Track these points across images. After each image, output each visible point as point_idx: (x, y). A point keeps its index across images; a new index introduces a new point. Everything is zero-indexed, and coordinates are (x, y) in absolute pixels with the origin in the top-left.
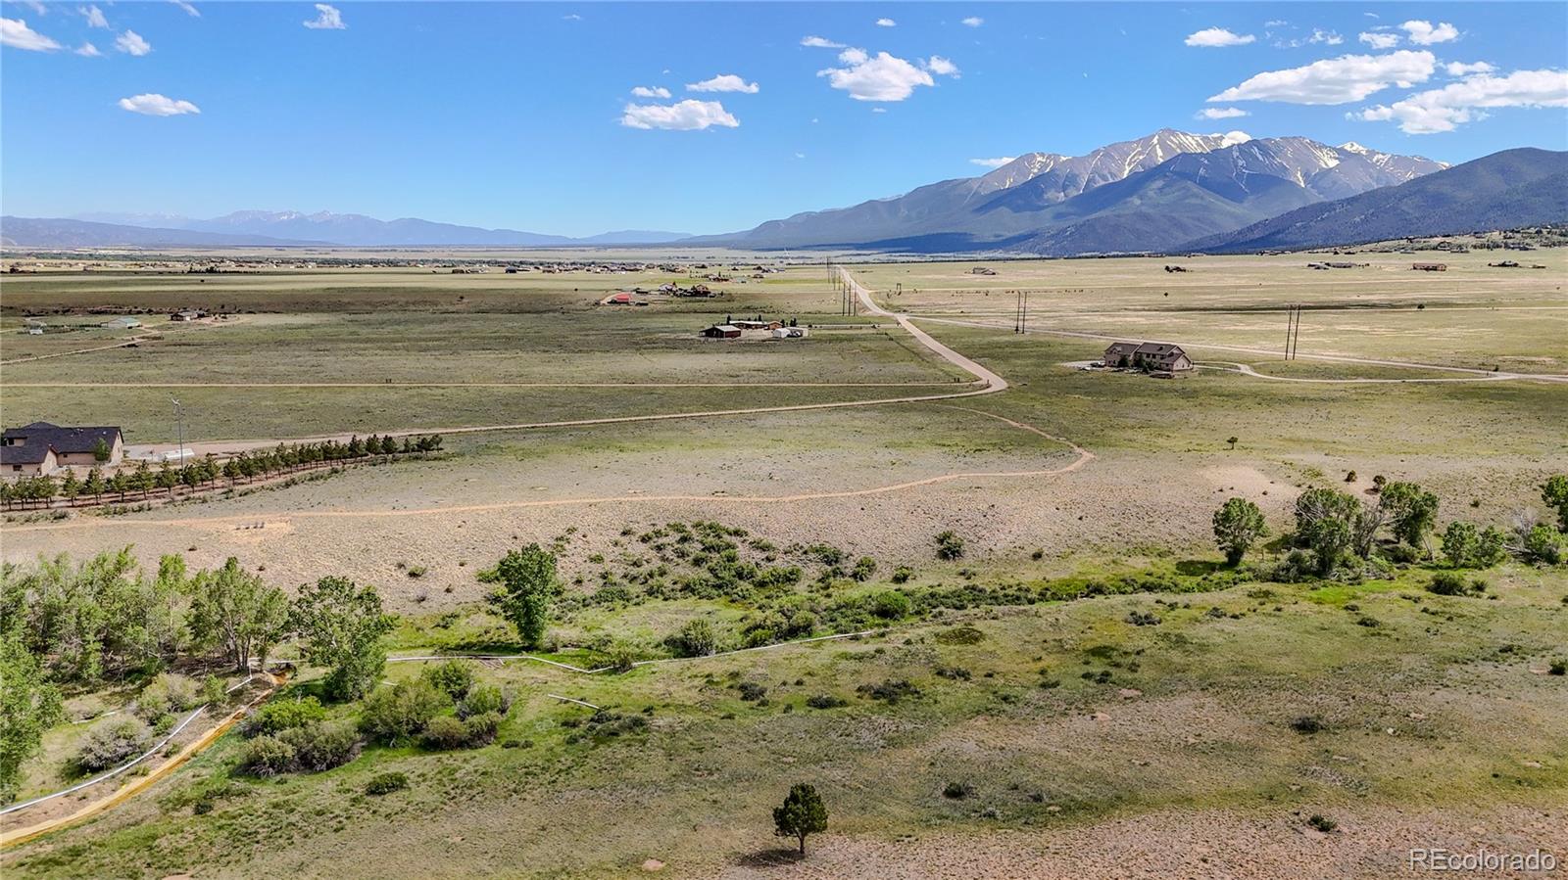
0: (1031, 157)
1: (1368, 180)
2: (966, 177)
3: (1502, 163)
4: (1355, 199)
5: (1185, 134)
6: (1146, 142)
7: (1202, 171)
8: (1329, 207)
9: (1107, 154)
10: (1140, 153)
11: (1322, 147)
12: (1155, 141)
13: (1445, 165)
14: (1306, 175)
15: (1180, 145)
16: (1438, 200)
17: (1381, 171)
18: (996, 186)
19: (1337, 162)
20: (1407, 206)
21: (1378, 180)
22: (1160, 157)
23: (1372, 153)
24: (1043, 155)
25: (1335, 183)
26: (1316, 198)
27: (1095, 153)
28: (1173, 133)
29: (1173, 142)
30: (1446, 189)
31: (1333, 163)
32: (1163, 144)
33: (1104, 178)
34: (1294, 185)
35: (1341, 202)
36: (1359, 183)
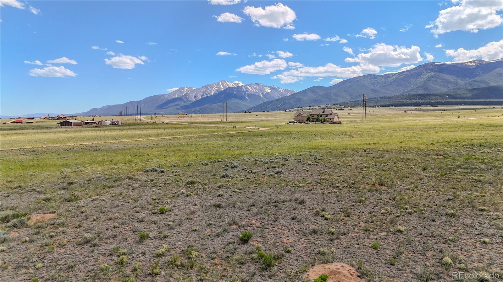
0: (183, 88)
1: (279, 96)
2: (163, 94)
3: (313, 90)
4: (277, 100)
5: (229, 82)
6: (218, 84)
7: (235, 93)
8: (271, 102)
9: (207, 87)
10: (216, 87)
11: (266, 86)
12: (220, 84)
13: (296, 91)
14: (263, 94)
15: (228, 85)
16: (299, 100)
17: (282, 93)
18: (173, 97)
19: (270, 90)
20: (291, 101)
21: (281, 95)
22: (222, 88)
23: (279, 88)
24: (187, 87)
25: (270, 96)
26: (266, 100)
27: (203, 87)
28: (225, 81)
29: (226, 84)
30: (301, 97)
31: (269, 91)
32: (223, 85)
33: (207, 94)
34: (260, 97)
35: (274, 101)
36: (276, 96)
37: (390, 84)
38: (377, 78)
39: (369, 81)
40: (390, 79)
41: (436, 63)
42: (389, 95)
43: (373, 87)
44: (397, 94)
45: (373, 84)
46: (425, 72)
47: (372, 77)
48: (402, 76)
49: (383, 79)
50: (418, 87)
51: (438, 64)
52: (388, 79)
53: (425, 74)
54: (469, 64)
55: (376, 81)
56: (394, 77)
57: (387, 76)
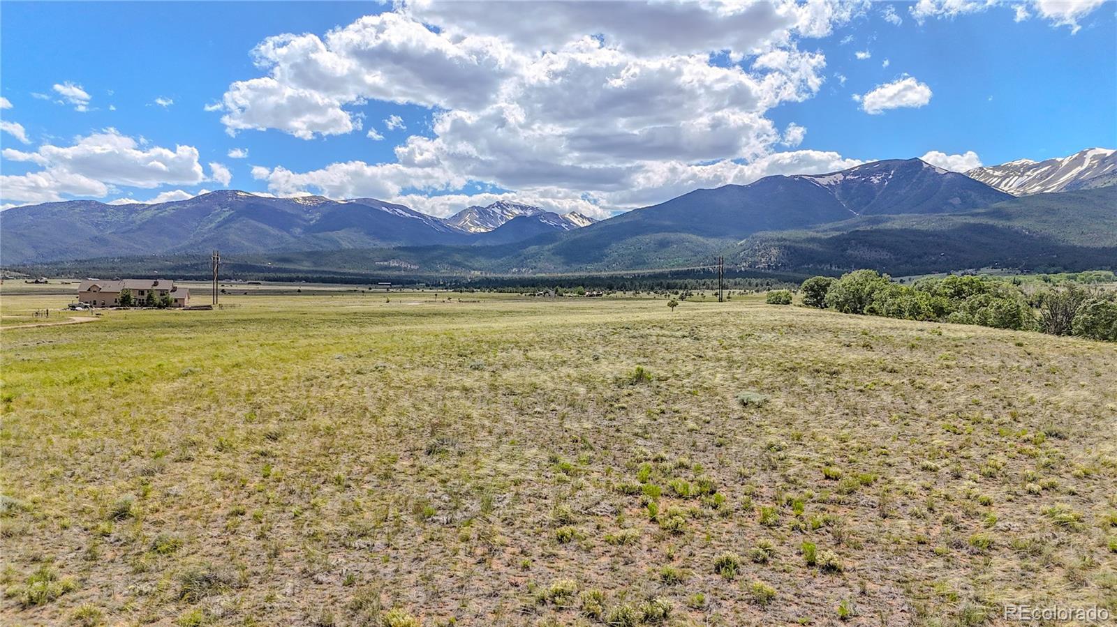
37: (140, 228)
38: (105, 211)
39: (84, 217)
40: (139, 217)
41: (239, 193)
42: (141, 254)
43: (95, 232)
44: (159, 252)
45: (97, 225)
46: (218, 209)
47: (90, 207)
48: (166, 213)
49: (121, 215)
50: (204, 241)
51: (243, 194)
52: (133, 215)
53: (218, 214)
54: (301, 202)
55: (103, 217)
56: (149, 214)
57: (130, 209)
